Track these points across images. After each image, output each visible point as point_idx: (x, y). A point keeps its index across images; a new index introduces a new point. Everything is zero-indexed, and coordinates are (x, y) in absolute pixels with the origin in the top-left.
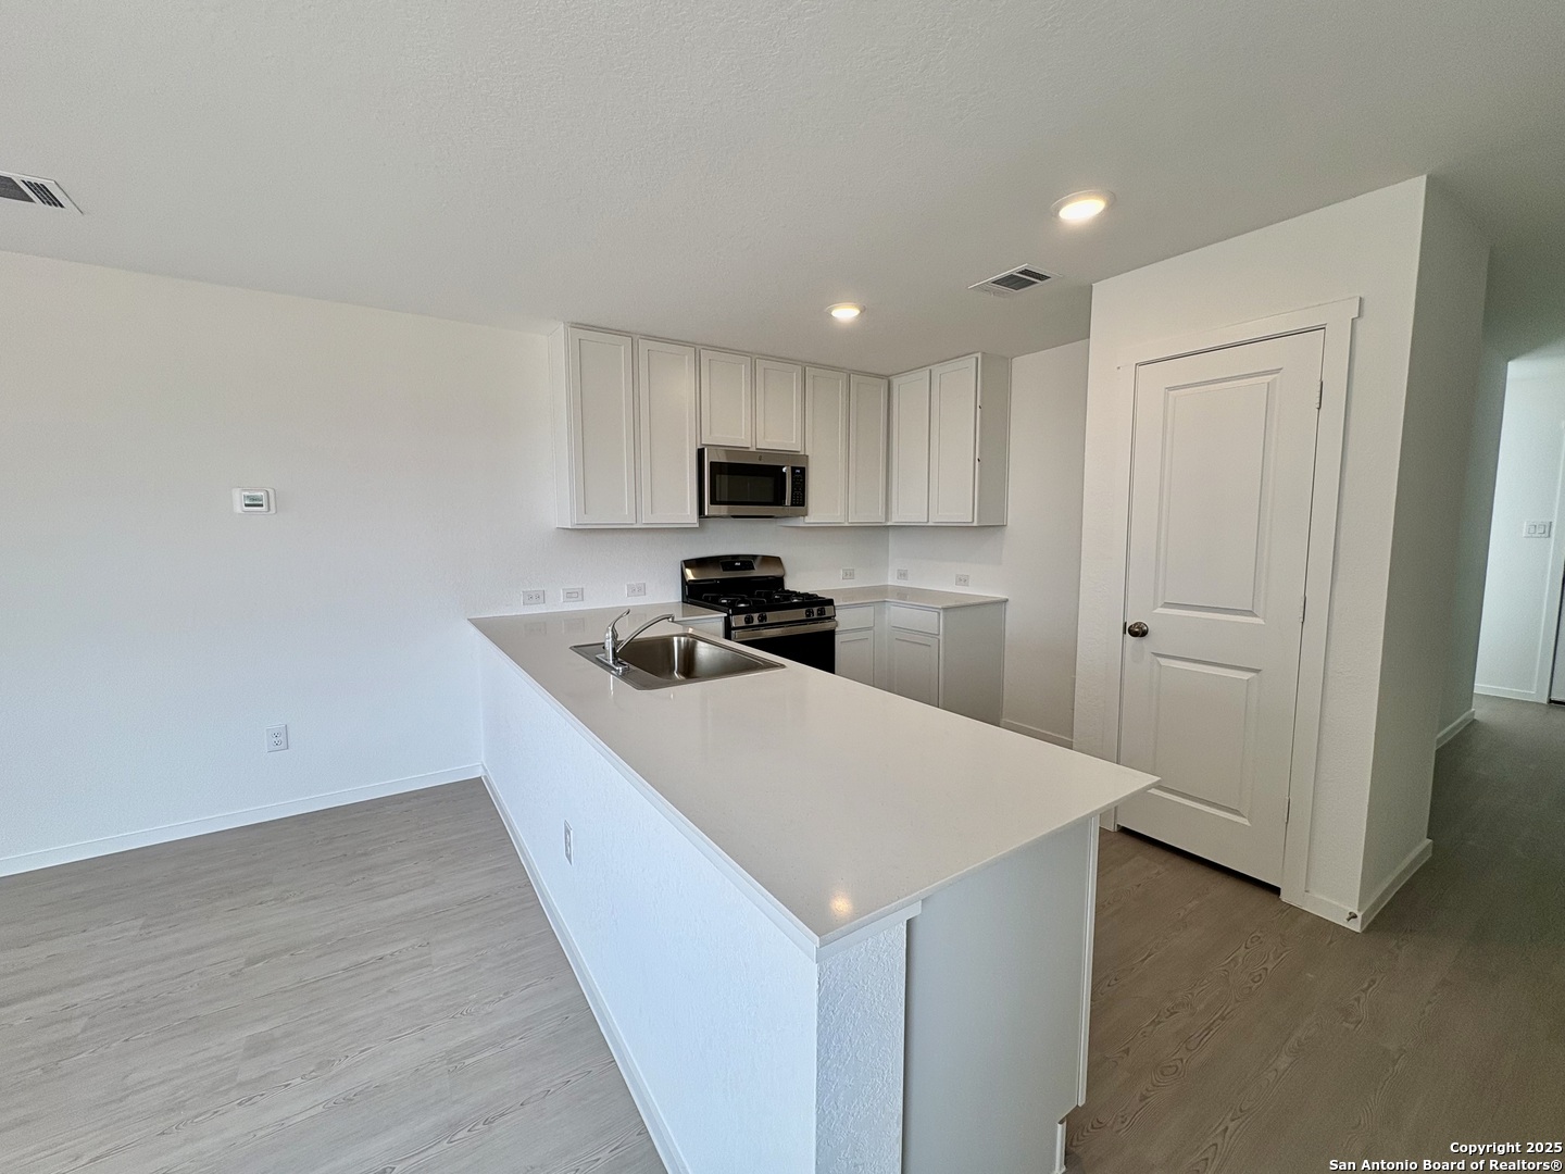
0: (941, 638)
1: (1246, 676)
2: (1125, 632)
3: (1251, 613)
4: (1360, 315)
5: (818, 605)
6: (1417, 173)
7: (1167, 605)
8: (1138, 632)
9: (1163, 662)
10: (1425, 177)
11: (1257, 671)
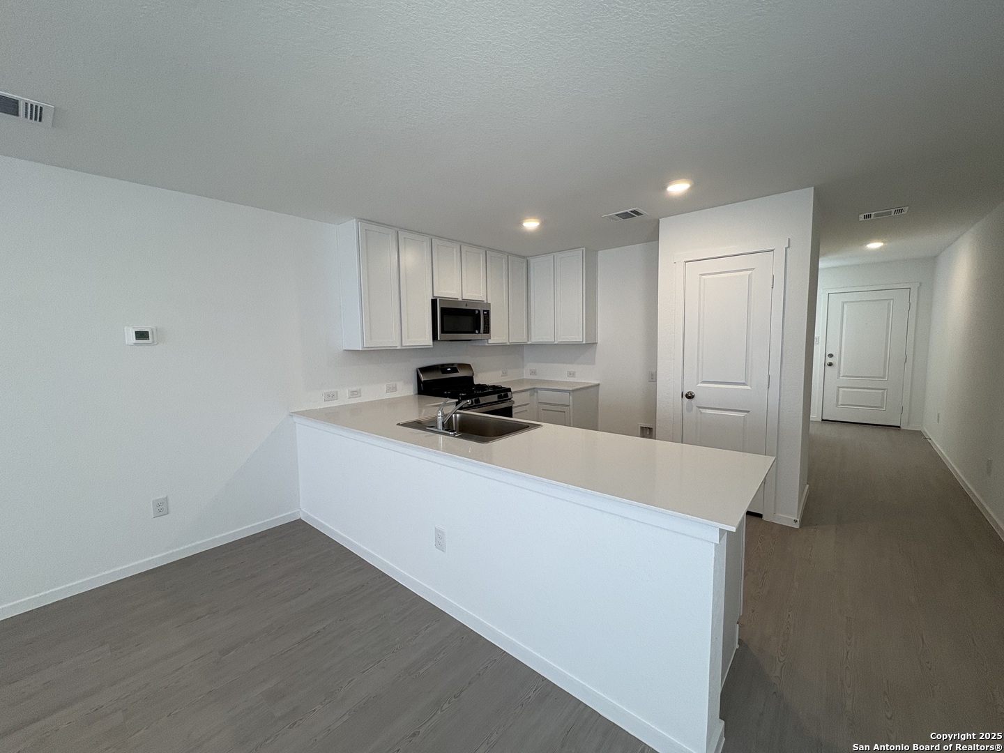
0: (571, 407)
1: (742, 415)
2: (682, 397)
3: (744, 384)
4: (789, 247)
5: (502, 393)
6: (809, 186)
7: (703, 382)
8: (690, 396)
9: (703, 411)
10: (813, 188)
11: (748, 412)
